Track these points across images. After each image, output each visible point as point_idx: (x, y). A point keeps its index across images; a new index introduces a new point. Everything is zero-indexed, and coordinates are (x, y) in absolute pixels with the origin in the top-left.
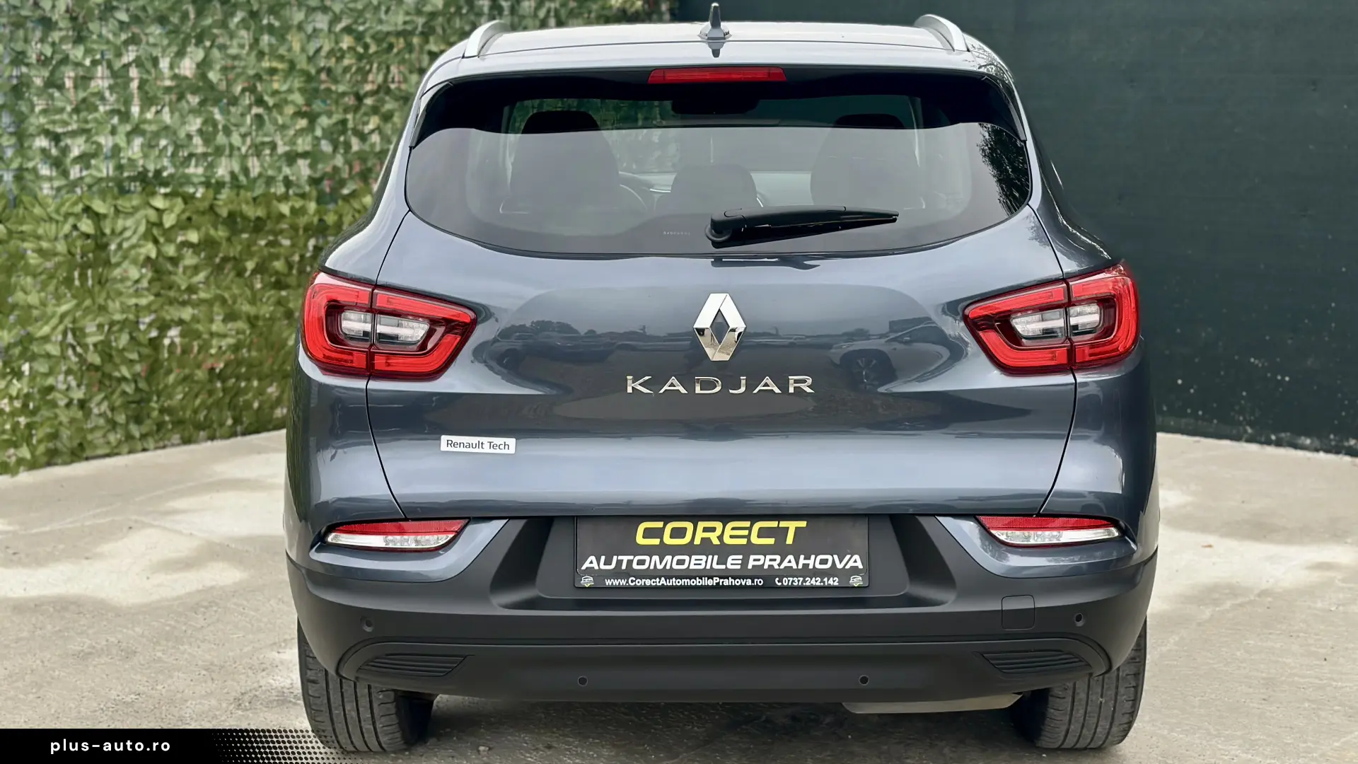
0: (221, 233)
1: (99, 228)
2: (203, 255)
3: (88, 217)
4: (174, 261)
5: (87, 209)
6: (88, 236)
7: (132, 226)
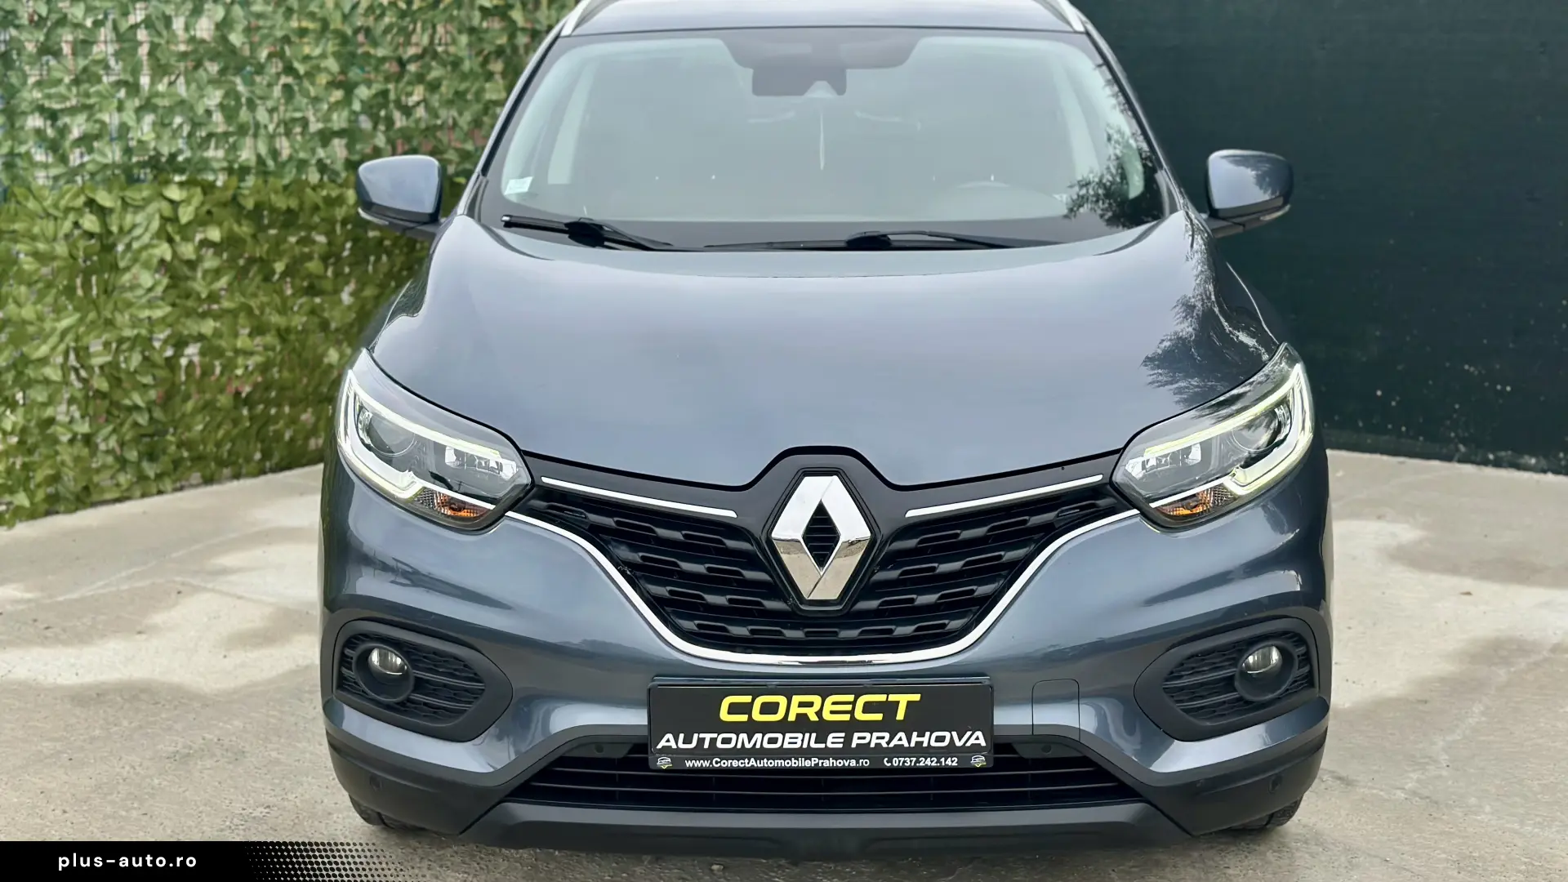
0: (245, 230)
1: (104, 224)
2: (225, 256)
3: (91, 212)
4: (192, 265)
5: (91, 203)
6: (90, 235)
7: (144, 223)
